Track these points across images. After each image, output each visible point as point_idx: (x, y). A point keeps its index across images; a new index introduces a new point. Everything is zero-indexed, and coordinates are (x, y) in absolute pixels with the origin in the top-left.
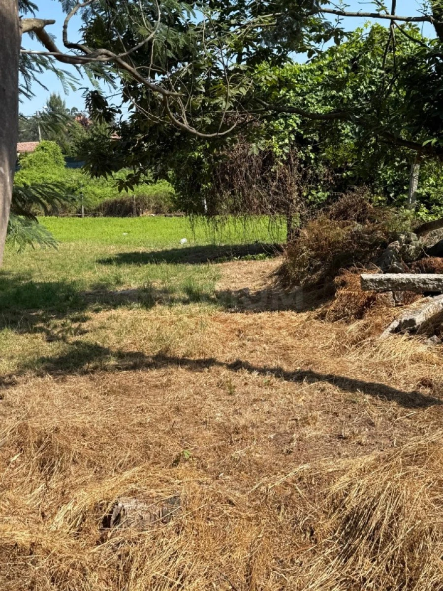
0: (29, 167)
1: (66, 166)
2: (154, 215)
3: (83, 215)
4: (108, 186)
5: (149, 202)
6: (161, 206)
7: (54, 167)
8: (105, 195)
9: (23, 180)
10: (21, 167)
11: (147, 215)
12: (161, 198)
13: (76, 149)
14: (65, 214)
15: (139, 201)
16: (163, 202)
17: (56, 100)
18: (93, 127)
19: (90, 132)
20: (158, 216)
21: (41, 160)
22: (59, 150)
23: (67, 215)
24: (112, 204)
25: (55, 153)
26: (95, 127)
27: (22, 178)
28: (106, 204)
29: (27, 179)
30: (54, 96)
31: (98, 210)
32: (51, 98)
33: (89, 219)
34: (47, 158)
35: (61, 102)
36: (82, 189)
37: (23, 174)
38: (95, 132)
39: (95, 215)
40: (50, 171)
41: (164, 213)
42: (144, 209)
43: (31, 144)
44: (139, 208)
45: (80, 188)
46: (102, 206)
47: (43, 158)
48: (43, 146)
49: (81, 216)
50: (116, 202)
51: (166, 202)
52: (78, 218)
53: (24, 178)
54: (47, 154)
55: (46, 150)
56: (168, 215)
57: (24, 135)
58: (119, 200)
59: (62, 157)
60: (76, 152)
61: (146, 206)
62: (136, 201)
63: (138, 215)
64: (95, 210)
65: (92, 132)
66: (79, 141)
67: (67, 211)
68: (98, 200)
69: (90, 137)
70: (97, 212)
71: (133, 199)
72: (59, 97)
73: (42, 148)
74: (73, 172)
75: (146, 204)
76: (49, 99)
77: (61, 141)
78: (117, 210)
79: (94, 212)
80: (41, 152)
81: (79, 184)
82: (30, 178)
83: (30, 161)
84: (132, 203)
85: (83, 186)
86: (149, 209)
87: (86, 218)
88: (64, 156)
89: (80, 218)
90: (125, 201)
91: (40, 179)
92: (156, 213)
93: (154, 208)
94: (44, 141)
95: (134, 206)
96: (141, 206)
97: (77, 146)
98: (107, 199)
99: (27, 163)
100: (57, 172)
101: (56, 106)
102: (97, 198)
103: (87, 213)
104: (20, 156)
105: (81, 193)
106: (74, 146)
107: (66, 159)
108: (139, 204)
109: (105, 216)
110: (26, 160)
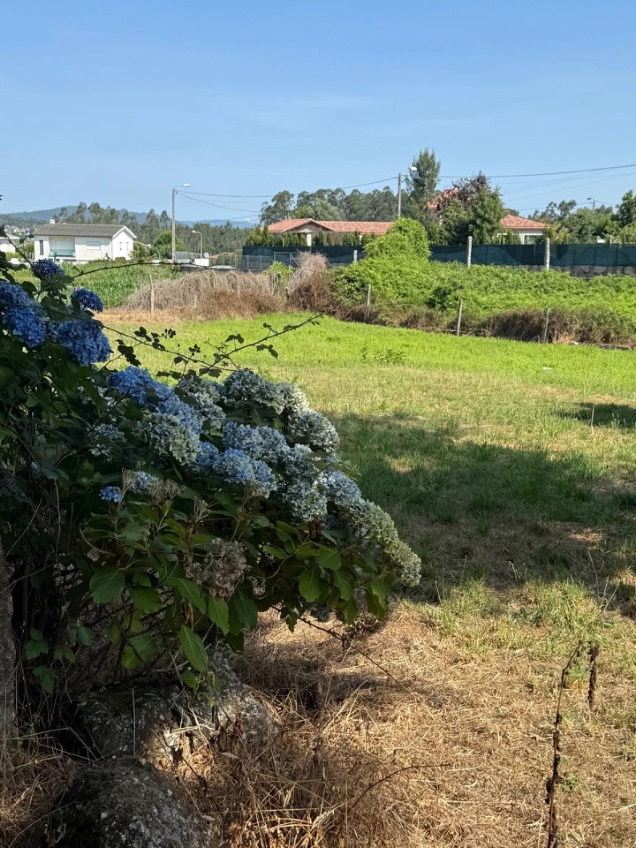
0: (377, 255)
1: (431, 259)
2: (577, 343)
3: (458, 331)
4: (494, 292)
5: (571, 322)
6: (590, 330)
7: (414, 259)
8: (493, 305)
9: (371, 271)
10: (366, 253)
11: (565, 341)
12: (593, 317)
13: (446, 234)
14: (431, 328)
15: (554, 319)
16: (595, 324)
17: (428, 160)
18: (477, 204)
19: (471, 211)
20: (585, 347)
21: (397, 245)
22: (424, 234)
23: (433, 330)
24: (509, 320)
25: (417, 236)
26: (480, 203)
27: (371, 269)
28: (498, 318)
29: (377, 270)
30: (426, 154)
31: (484, 327)
32: (421, 156)
33: (469, 339)
34: (406, 243)
35: (434, 164)
36: (459, 293)
37: (372, 263)
38: (479, 210)
39: (477, 334)
40: (408, 263)
41: (595, 342)
42: (561, 331)
43: (376, 225)
44: (553, 330)
45: (455, 290)
46: (492, 321)
47: (400, 243)
48: (402, 225)
49: (455, 333)
50: (515, 317)
51: (599, 324)
52: (451, 336)
53: (374, 269)
54: (406, 237)
55: (406, 231)
56: (602, 345)
57: (358, 215)
58: (521, 314)
59: (426, 243)
60: (446, 238)
61: (565, 328)
62: (550, 318)
63: (550, 340)
64: (479, 327)
65: (475, 210)
66: (452, 223)
67: (434, 324)
68: (482, 312)
69: (471, 217)
70: (482, 330)
71: (545, 315)
72: (432, 156)
73: (400, 228)
74: (442, 267)
75: (565, 325)
76: (417, 158)
77: (426, 222)
78: (515, 329)
79: (475, 329)
80: (398, 234)
81: (454, 284)
82: (381, 270)
83: (381, 246)
84: (542, 321)
85: (461, 288)
86: (571, 333)
87: (464, 336)
88: (429, 242)
89: (454, 336)
90: (531, 317)
91: (395, 272)
92: (582, 340)
93: (578, 332)
94: (404, 219)
95: (545, 326)
96: (557, 326)
97: (449, 231)
98: (497, 311)
99: (376, 248)
100: (417, 265)
101: (426, 169)
102: (480, 309)
103: (465, 329)
104: (363, 238)
105: (457, 299)
106: (444, 230)
107: (433, 248)
108: (554, 323)
109: (495, 335)
110: (375, 243)
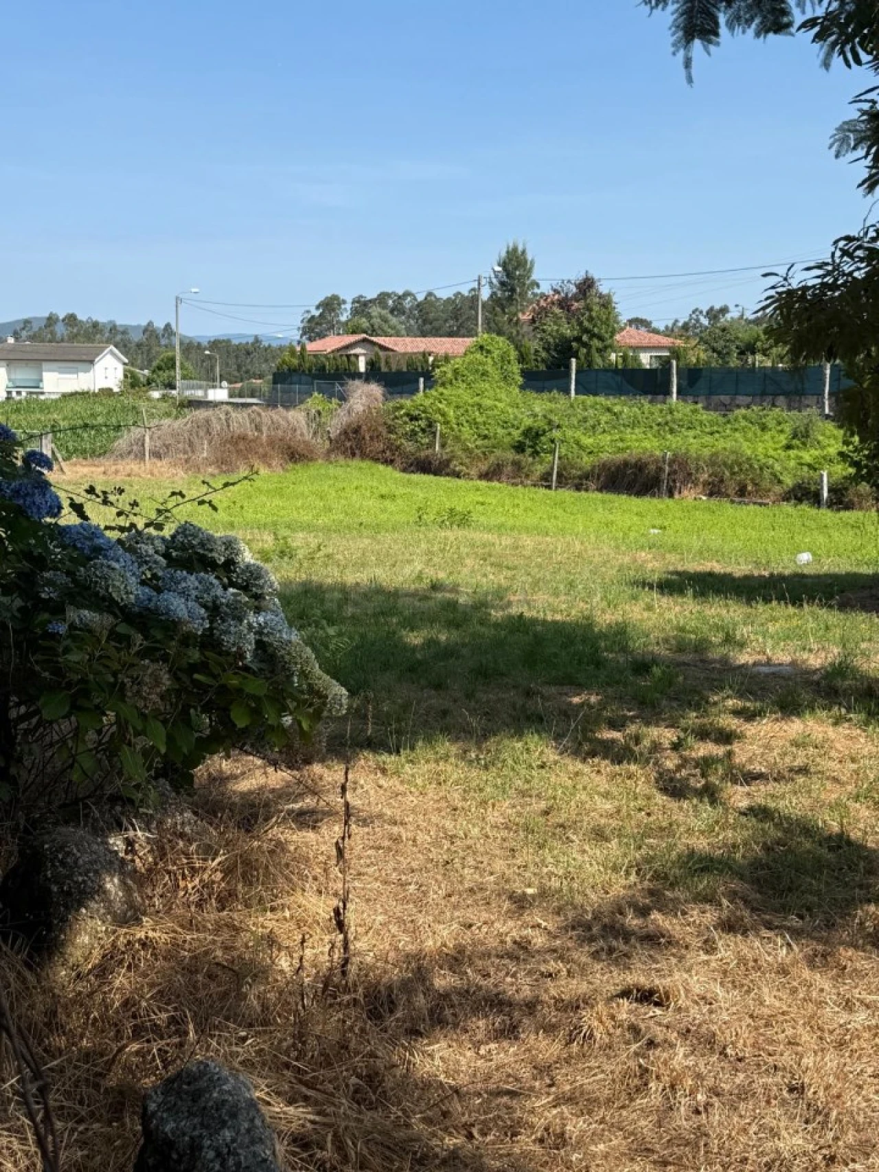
0: (451, 383)
1: (522, 388)
2: (704, 498)
3: (554, 484)
4: (604, 431)
5: (697, 470)
6: (722, 481)
7: (500, 388)
8: (601, 449)
9: (440, 406)
10: (436, 382)
11: (690, 496)
12: (725, 464)
13: (544, 354)
14: (519, 480)
15: (675, 467)
16: (727, 473)
17: (517, 258)
18: (583, 315)
19: (575, 324)
20: (714, 502)
21: (477, 371)
22: (513, 354)
23: (522, 483)
24: (618, 468)
25: (504, 359)
26: (587, 314)
27: (440, 402)
28: (604, 466)
29: (449, 404)
30: (515, 250)
31: (587, 478)
32: (508, 252)
33: (567, 494)
34: (489, 368)
35: (526, 262)
36: (556, 434)
37: (442, 394)
38: (586, 324)
39: (578, 488)
40: (491, 393)
41: (728, 496)
42: (684, 483)
43: (454, 342)
44: (674, 481)
45: (551, 430)
46: (597, 471)
47: (480, 368)
48: (484, 343)
49: (549, 487)
50: (626, 464)
51: (733, 474)
52: (543, 491)
53: (445, 402)
54: (489, 360)
55: (489, 352)
56: (737, 499)
57: (433, 328)
58: (633, 461)
59: (516, 368)
60: (543, 360)
61: (689, 478)
62: (670, 466)
63: (671, 495)
64: (580, 478)
65: (580, 324)
66: (551, 340)
67: (523, 476)
68: (586, 459)
69: (575, 333)
70: (584, 482)
71: (664, 461)
72: (524, 252)
73: (481, 348)
74: (536, 398)
75: (690, 474)
76: (504, 254)
77: (516, 339)
78: (626, 480)
79: (577, 481)
80: (478, 356)
81: (550, 422)
82: (454, 404)
83: (456, 372)
84: (660, 469)
85: (559, 427)
86: (696, 485)
87: (560, 491)
88: (521, 366)
89: (548, 491)
90: (646, 464)
91: (473, 406)
92: (711, 495)
93: (706, 484)
94: (486, 336)
95: (665, 476)
96: (680, 476)
97: (547, 349)
98: (604, 456)
99: (450, 375)
100: (503, 396)
101: (516, 269)
102: (584, 454)
103: (563, 481)
104: (434, 361)
105: (552, 441)
106: (541, 350)
107: (524, 373)
108: (675, 472)
109: (600, 490)
110: (447, 369)
